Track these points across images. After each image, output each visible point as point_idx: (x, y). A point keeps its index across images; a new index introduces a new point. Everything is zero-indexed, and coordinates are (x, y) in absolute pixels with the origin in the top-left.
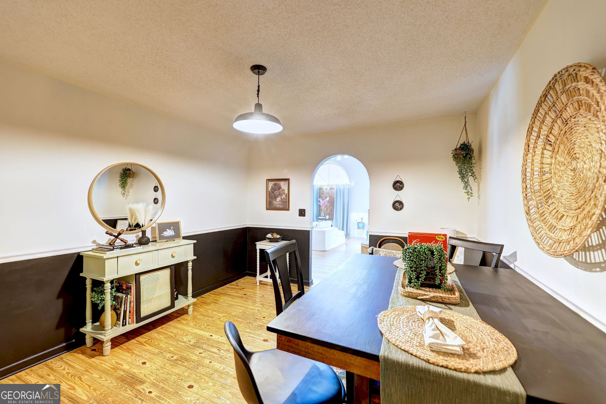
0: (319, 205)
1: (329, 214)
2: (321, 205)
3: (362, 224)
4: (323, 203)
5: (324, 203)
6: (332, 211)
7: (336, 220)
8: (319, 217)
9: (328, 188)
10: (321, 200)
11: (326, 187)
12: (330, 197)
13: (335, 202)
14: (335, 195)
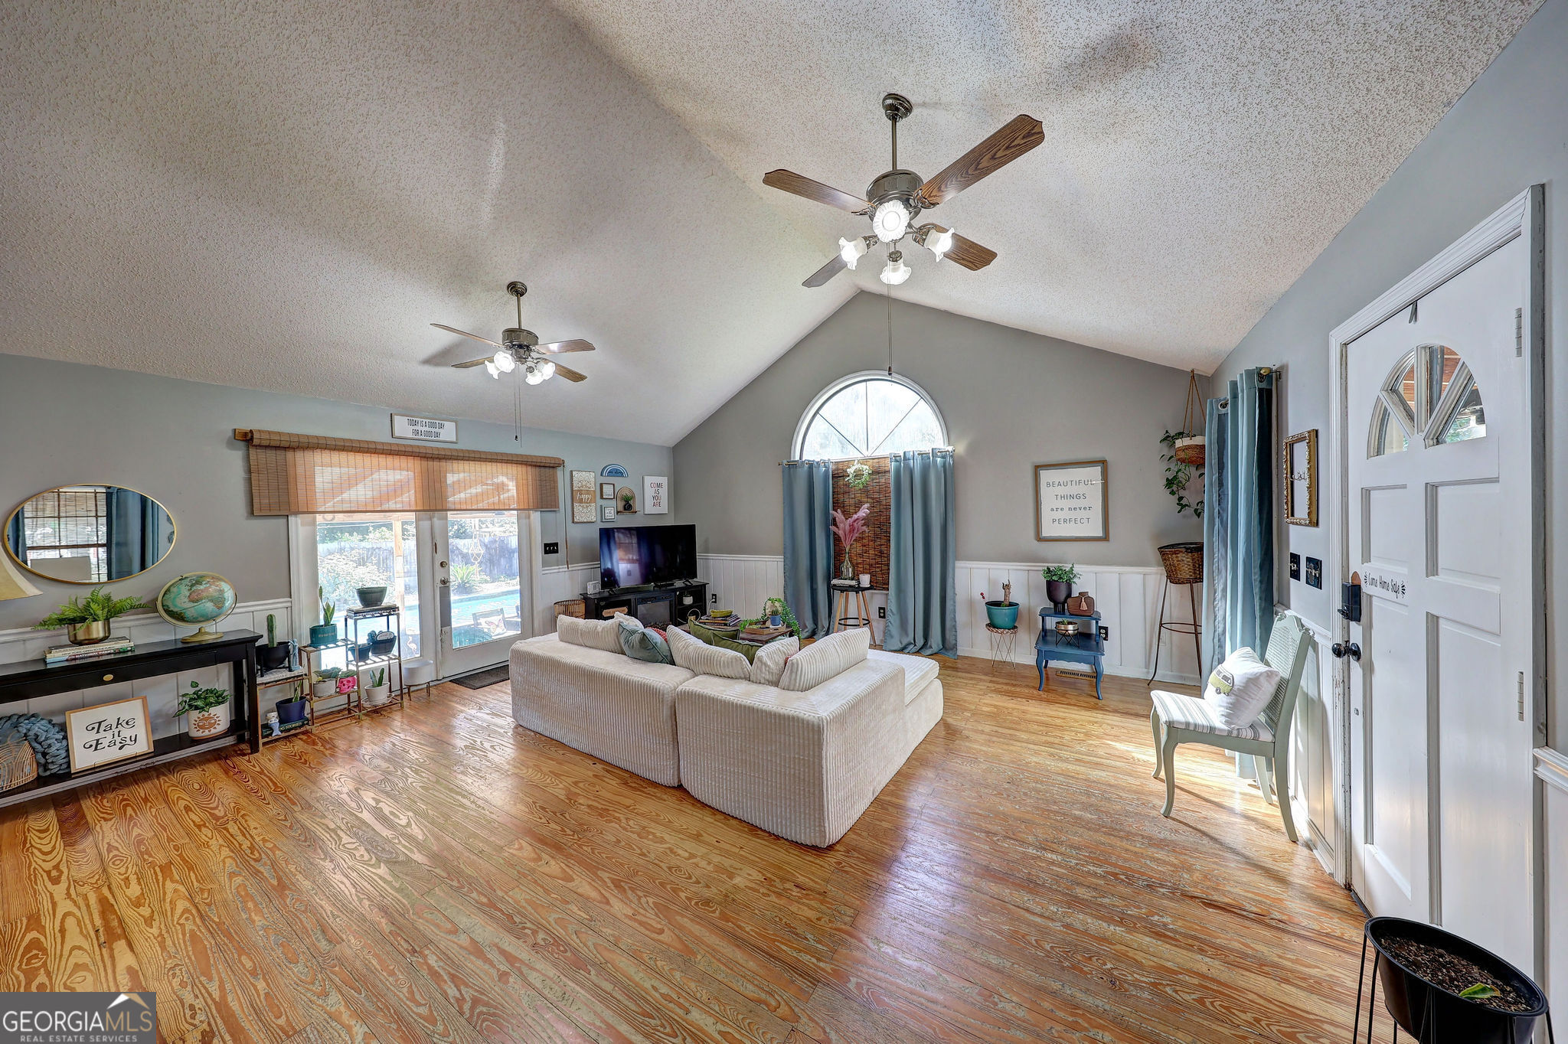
0: (835, 533)
1: (871, 565)
2: (841, 533)
3: (1006, 611)
4: (847, 528)
5: (852, 529)
6: (883, 555)
7: (900, 591)
8: (835, 582)
9: (866, 469)
10: (839, 515)
11: (857, 466)
12: (876, 503)
13: (893, 521)
14: (892, 495)
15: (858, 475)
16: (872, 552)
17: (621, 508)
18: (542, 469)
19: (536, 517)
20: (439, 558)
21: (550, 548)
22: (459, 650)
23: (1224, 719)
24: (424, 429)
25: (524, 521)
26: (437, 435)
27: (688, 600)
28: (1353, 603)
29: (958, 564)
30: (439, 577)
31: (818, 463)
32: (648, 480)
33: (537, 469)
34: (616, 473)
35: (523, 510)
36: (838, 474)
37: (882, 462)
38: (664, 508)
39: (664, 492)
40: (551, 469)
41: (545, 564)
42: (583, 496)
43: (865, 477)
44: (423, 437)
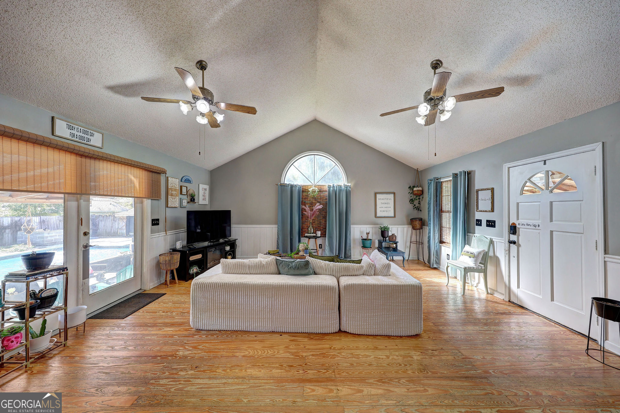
3: (368, 242)
7: (330, 237)
9: (316, 189)
11: (312, 188)
13: (328, 210)
14: (327, 200)
15: (314, 191)
16: (316, 222)
17: (189, 201)
18: (154, 174)
19: (148, 203)
20: (83, 229)
21: (155, 222)
22: (94, 294)
23: (474, 265)
24: (79, 134)
25: (139, 205)
26: (89, 140)
27: (228, 248)
28: (513, 229)
29: (352, 226)
30: (82, 243)
31: (295, 185)
32: (201, 186)
33: (151, 173)
34: (188, 181)
35: (138, 199)
36: (303, 191)
37: (322, 187)
38: (207, 202)
39: (207, 192)
40: (158, 174)
41: (152, 232)
42: (173, 192)
43: (316, 193)
44: (78, 140)
